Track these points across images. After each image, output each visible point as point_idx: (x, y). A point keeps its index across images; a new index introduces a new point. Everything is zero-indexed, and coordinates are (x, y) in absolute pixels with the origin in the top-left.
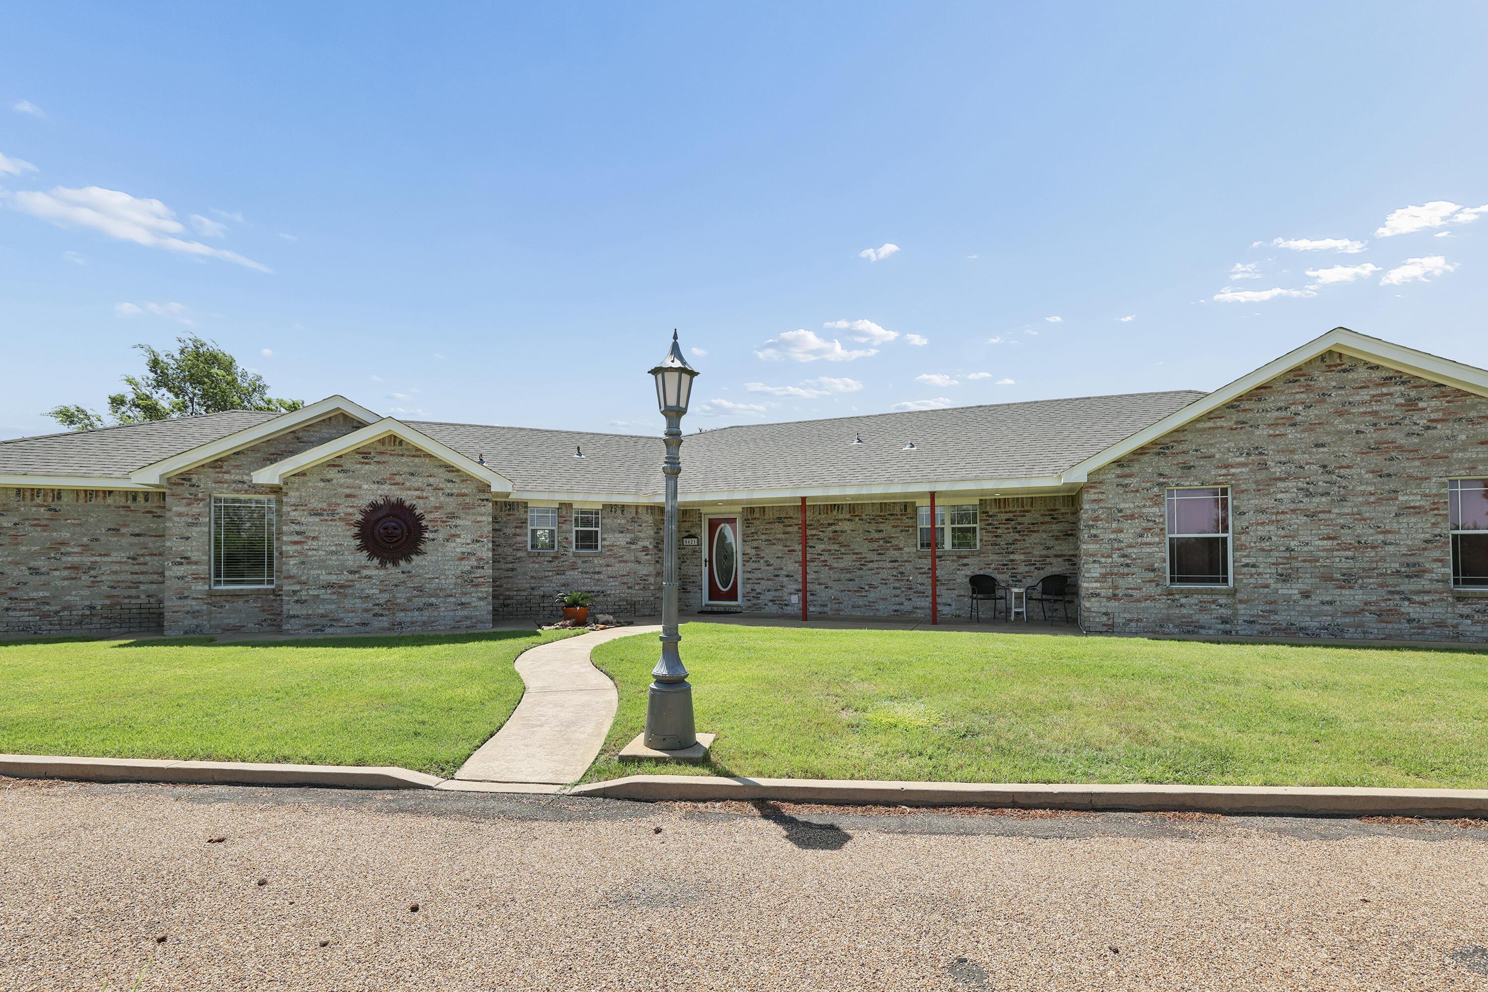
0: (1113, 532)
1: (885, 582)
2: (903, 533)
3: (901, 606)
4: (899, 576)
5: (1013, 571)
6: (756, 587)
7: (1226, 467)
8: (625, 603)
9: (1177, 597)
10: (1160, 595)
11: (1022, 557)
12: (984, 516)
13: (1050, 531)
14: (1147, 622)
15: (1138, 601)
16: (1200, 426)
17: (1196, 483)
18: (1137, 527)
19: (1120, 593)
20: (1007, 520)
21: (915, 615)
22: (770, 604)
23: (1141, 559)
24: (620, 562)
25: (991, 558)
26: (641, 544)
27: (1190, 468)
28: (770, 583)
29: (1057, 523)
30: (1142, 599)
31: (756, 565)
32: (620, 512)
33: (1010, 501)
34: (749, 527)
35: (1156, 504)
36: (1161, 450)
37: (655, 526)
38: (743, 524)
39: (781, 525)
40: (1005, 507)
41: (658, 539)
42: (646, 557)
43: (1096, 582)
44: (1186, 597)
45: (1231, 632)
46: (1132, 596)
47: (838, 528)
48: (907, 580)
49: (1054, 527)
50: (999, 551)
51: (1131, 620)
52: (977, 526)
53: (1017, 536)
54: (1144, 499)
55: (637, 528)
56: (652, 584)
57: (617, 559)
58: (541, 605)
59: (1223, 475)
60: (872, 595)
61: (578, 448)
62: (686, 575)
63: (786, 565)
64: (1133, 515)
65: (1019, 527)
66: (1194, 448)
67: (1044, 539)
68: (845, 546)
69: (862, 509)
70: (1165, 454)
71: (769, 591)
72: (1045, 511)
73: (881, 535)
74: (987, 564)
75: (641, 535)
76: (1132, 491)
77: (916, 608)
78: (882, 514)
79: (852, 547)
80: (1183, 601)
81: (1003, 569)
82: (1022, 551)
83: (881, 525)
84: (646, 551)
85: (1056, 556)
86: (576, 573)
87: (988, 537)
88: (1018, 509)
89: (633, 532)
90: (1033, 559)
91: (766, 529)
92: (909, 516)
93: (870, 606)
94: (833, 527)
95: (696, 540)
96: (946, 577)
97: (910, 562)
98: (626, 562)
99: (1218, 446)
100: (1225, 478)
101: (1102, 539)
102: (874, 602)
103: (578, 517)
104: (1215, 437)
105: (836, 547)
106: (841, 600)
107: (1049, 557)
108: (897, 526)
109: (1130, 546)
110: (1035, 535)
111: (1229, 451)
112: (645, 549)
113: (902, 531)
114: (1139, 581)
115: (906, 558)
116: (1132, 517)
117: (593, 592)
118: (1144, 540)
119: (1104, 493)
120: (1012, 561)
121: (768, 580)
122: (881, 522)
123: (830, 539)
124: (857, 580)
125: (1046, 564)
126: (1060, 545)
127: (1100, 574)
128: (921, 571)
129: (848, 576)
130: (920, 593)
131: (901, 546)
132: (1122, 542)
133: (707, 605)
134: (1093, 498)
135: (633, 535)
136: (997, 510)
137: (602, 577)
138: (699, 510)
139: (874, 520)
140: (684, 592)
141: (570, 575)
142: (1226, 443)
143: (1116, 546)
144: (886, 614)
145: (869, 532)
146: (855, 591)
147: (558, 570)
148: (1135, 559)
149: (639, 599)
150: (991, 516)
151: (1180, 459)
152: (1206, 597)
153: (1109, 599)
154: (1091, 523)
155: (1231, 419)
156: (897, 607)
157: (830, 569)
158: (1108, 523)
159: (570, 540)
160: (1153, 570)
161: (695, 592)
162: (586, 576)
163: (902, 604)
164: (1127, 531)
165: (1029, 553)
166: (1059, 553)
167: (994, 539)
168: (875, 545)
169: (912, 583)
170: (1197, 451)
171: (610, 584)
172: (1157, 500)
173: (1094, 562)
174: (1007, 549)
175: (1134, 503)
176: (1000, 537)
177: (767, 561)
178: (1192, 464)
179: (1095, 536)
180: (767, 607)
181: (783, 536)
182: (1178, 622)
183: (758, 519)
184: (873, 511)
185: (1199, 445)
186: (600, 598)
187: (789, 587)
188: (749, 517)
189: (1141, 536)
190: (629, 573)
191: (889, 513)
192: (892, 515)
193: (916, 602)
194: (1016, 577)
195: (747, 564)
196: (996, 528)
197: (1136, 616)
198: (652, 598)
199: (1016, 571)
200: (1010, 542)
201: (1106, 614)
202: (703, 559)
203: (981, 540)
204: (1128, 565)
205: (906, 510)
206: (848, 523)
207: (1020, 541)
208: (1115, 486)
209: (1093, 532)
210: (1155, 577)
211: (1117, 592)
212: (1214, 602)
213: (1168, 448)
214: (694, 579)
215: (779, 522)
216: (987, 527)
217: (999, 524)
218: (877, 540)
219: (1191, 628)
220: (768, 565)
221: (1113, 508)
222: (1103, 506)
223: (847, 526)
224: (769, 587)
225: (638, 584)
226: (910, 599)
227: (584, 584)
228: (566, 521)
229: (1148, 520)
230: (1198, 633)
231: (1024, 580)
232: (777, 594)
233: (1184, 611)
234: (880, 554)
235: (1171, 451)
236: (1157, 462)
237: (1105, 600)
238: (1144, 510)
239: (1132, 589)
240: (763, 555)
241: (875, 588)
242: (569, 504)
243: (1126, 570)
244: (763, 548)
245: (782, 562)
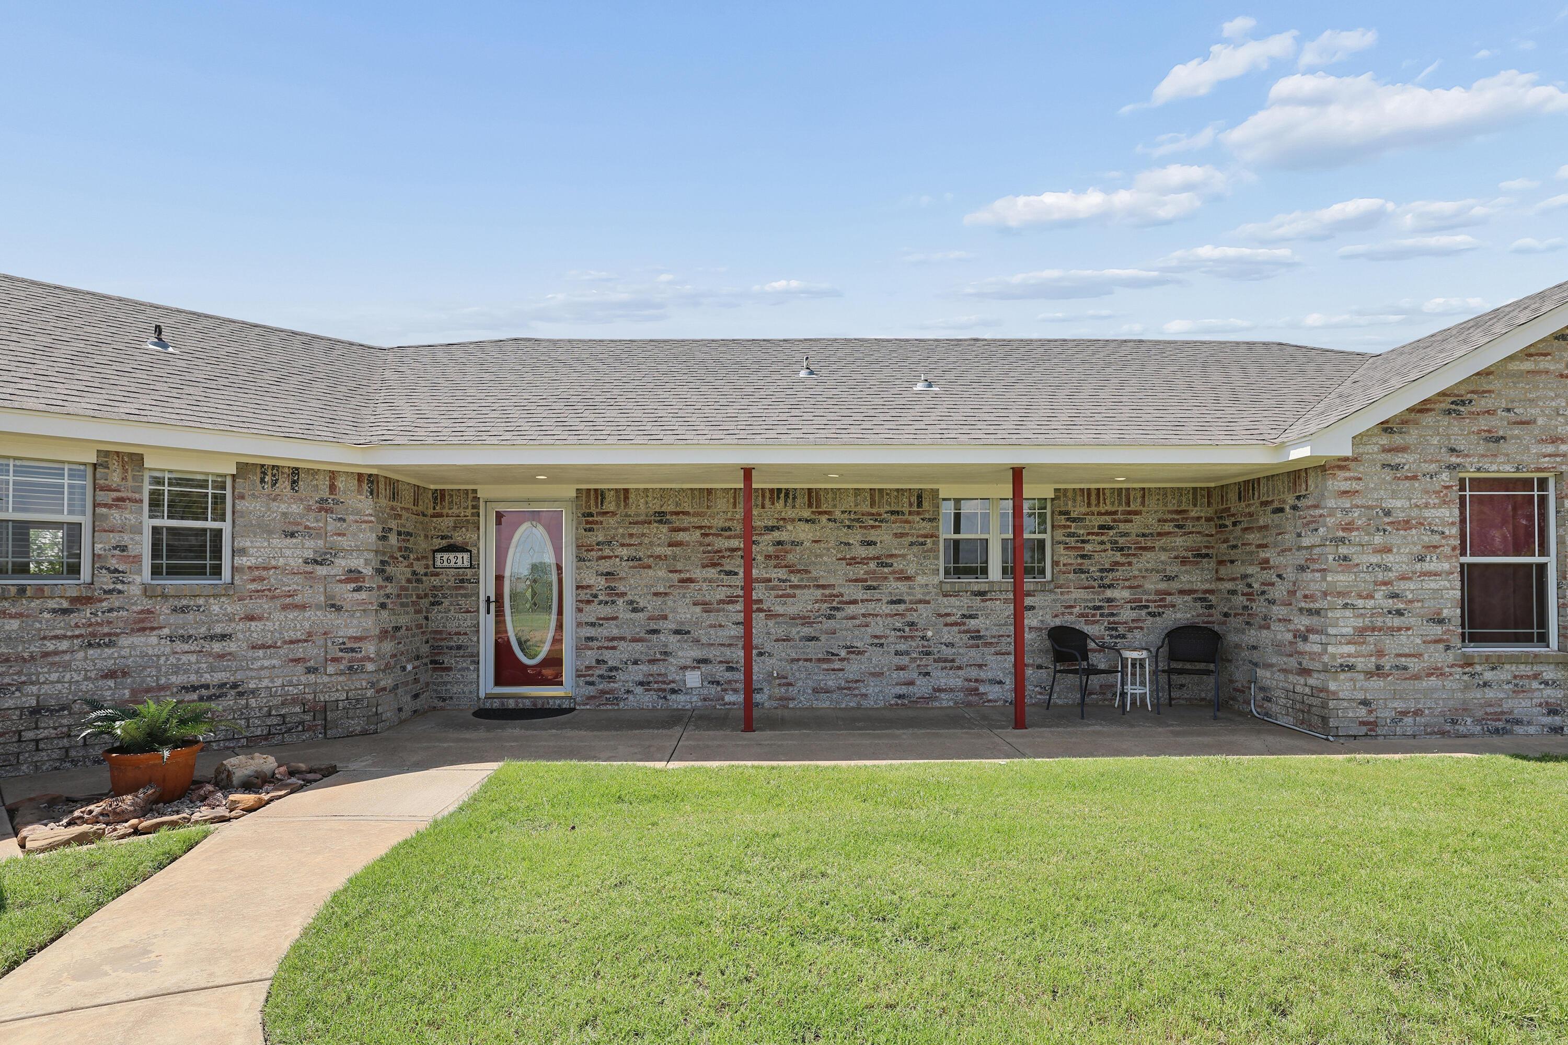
0: (1377, 551)
1: (878, 642)
2: (915, 549)
3: (911, 688)
4: (907, 629)
5: (1112, 619)
6: (607, 655)
7: (1554, 440)
8: (298, 709)
9: (1478, 668)
10: (1452, 666)
11: (1126, 594)
12: (1062, 521)
13: (1173, 549)
14: (1432, 715)
15: (1416, 677)
16: (1514, 366)
17: (1508, 468)
18: (1415, 544)
19: (1387, 663)
20: (1101, 527)
21: (937, 704)
22: (639, 690)
23: (1422, 601)
24: (285, 608)
25: (1073, 596)
26: (342, 564)
27: (1498, 440)
28: (638, 646)
29: (1185, 534)
30: (1423, 674)
31: (606, 611)
32: (287, 484)
33: (1108, 493)
34: (591, 530)
35: (1445, 502)
36: (1453, 407)
37: (380, 521)
38: (579, 523)
39: (664, 529)
40: (1098, 504)
41: (384, 553)
42: (356, 595)
43: (1349, 643)
44: (1493, 669)
45: (1562, 729)
46: (1405, 668)
47: (783, 536)
48: (923, 638)
49: (1179, 541)
50: (1087, 584)
51: (1405, 713)
52: (1047, 537)
53: (1118, 557)
54: (1427, 492)
55: (332, 526)
56: (370, 659)
57: (278, 603)
58: (29, 735)
59: (1550, 456)
60: (854, 668)
61: (158, 330)
62: (441, 632)
63: (674, 610)
64: (1407, 522)
65: (1121, 541)
66: (1503, 406)
67: (1162, 562)
68: (799, 571)
69: (834, 499)
70: (1458, 413)
71: (635, 663)
72: (1164, 513)
73: (871, 551)
74: (1067, 607)
75: (344, 542)
76: (1407, 478)
77: (939, 690)
78: (874, 511)
79: (814, 574)
80: (1488, 676)
81: (1094, 615)
82: (1127, 583)
83: (872, 531)
84: (355, 580)
85: (1182, 592)
86: (154, 640)
87: (1068, 558)
88: (1120, 509)
89: (319, 534)
90: (1145, 597)
91: (631, 535)
92: (927, 516)
93: (849, 689)
94: (776, 534)
95: (466, 556)
96: (995, 631)
97: (928, 602)
98: (303, 607)
99: (1541, 404)
100: (1552, 459)
101: (1358, 565)
102: (857, 681)
103: (159, 493)
104: (1536, 387)
105: (782, 573)
106: (791, 679)
107: (1170, 594)
108: (902, 535)
109: (1403, 578)
110: (1149, 555)
111: (1558, 414)
112: (353, 576)
113: (912, 544)
114: (1418, 641)
115: (920, 597)
116: (1406, 525)
117: (207, 687)
118: (1426, 566)
119: (1360, 479)
120: (1109, 600)
121: (634, 640)
122: (873, 527)
123: (768, 557)
124: (823, 638)
125: (1165, 606)
126: (1186, 572)
127: (1354, 628)
128: (949, 620)
129: (807, 631)
130: (946, 661)
131: (910, 572)
132: (1390, 570)
133: (489, 697)
134: (1342, 489)
135: (320, 543)
136: (1084, 509)
137: (232, 647)
138: (475, 491)
139: (856, 521)
140: (435, 669)
141: (133, 647)
142: (1553, 399)
143: (1380, 577)
144: (882, 704)
145: (848, 544)
146: (819, 660)
147: (94, 635)
148: (1411, 602)
149: (335, 696)
150: (1074, 520)
151: (1483, 423)
152: (1525, 670)
153: (1369, 674)
154: (1341, 534)
155: (1561, 358)
156: (903, 690)
157: (768, 617)
158: (1368, 534)
159: (133, 550)
160: (1441, 621)
161: (463, 669)
162: (186, 647)
163: (911, 683)
164: (1399, 549)
165: (1139, 586)
166: (1187, 587)
167: (1079, 561)
168: (860, 571)
169: (931, 642)
170: (1509, 410)
171: (258, 664)
172: (1446, 495)
173: (1346, 606)
174: (1102, 579)
175: (1410, 499)
176: (1089, 557)
177: (632, 602)
178: (1501, 433)
179: (1345, 558)
180: (631, 697)
181: (669, 551)
182: (1479, 714)
183: (614, 514)
184: (856, 506)
185: (1513, 402)
186: (229, 701)
187: (680, 653)
188: (593, 510)
189: (1421, 559)
190: (310, 634)
191: (888, 509)
192: (893, 513)
193: (938, 678)
194: (1116, 629)
195: (587, 608)
196: (1083, 542)
197: (1412, 706)
198: (370, 693)
199: (1116, 619)
200: (1107, 566)
201: (1365, 703)
202: (482, 598)
203: (1055, 563)
204: (1399, 613)
205: (920, 504)
206: (807, 526)
207: (1123, 565)
208: (1378, 467)
209: (1343, 550)
210: (1444, 633)
211: (1383, 661)
212: (1536, 676)
213: (1463, 403)
214: (463, 640)
215: (660, 522)
216: (1068, 540)
217: (1088, 534)
218: (864, 561)
219: (1500, 725)
220: (635, 610)
221: (1377, 506)
222: (1360, 503)
223: (804, 532)
224: (637, 656)
225: (334, 660)
226: (928, 674)
227: (177, 669)
228: (122, 500)
229: (1432, 531)
230: (1510, 732)
231: (1129, 635)
232: (655, 669)
233: (1490, 694)
234: (869, 588)
235: (1469, 408)
236: (1448, 427)
237: (1362, 677)
238: (1427, 513)
239: (1406, 656)
240: (622, 589)
241: (860, 653)
242: (131, 455)
243: (1397, 622)
244: (623, 574)
245: (664, 603)
